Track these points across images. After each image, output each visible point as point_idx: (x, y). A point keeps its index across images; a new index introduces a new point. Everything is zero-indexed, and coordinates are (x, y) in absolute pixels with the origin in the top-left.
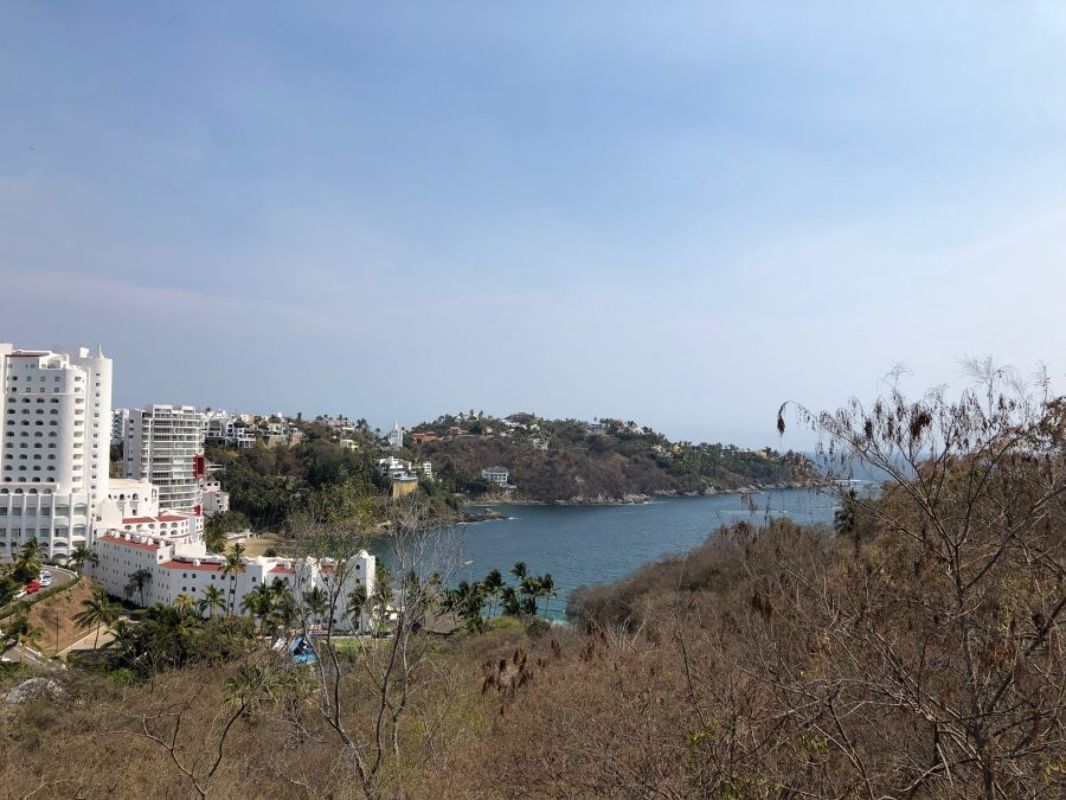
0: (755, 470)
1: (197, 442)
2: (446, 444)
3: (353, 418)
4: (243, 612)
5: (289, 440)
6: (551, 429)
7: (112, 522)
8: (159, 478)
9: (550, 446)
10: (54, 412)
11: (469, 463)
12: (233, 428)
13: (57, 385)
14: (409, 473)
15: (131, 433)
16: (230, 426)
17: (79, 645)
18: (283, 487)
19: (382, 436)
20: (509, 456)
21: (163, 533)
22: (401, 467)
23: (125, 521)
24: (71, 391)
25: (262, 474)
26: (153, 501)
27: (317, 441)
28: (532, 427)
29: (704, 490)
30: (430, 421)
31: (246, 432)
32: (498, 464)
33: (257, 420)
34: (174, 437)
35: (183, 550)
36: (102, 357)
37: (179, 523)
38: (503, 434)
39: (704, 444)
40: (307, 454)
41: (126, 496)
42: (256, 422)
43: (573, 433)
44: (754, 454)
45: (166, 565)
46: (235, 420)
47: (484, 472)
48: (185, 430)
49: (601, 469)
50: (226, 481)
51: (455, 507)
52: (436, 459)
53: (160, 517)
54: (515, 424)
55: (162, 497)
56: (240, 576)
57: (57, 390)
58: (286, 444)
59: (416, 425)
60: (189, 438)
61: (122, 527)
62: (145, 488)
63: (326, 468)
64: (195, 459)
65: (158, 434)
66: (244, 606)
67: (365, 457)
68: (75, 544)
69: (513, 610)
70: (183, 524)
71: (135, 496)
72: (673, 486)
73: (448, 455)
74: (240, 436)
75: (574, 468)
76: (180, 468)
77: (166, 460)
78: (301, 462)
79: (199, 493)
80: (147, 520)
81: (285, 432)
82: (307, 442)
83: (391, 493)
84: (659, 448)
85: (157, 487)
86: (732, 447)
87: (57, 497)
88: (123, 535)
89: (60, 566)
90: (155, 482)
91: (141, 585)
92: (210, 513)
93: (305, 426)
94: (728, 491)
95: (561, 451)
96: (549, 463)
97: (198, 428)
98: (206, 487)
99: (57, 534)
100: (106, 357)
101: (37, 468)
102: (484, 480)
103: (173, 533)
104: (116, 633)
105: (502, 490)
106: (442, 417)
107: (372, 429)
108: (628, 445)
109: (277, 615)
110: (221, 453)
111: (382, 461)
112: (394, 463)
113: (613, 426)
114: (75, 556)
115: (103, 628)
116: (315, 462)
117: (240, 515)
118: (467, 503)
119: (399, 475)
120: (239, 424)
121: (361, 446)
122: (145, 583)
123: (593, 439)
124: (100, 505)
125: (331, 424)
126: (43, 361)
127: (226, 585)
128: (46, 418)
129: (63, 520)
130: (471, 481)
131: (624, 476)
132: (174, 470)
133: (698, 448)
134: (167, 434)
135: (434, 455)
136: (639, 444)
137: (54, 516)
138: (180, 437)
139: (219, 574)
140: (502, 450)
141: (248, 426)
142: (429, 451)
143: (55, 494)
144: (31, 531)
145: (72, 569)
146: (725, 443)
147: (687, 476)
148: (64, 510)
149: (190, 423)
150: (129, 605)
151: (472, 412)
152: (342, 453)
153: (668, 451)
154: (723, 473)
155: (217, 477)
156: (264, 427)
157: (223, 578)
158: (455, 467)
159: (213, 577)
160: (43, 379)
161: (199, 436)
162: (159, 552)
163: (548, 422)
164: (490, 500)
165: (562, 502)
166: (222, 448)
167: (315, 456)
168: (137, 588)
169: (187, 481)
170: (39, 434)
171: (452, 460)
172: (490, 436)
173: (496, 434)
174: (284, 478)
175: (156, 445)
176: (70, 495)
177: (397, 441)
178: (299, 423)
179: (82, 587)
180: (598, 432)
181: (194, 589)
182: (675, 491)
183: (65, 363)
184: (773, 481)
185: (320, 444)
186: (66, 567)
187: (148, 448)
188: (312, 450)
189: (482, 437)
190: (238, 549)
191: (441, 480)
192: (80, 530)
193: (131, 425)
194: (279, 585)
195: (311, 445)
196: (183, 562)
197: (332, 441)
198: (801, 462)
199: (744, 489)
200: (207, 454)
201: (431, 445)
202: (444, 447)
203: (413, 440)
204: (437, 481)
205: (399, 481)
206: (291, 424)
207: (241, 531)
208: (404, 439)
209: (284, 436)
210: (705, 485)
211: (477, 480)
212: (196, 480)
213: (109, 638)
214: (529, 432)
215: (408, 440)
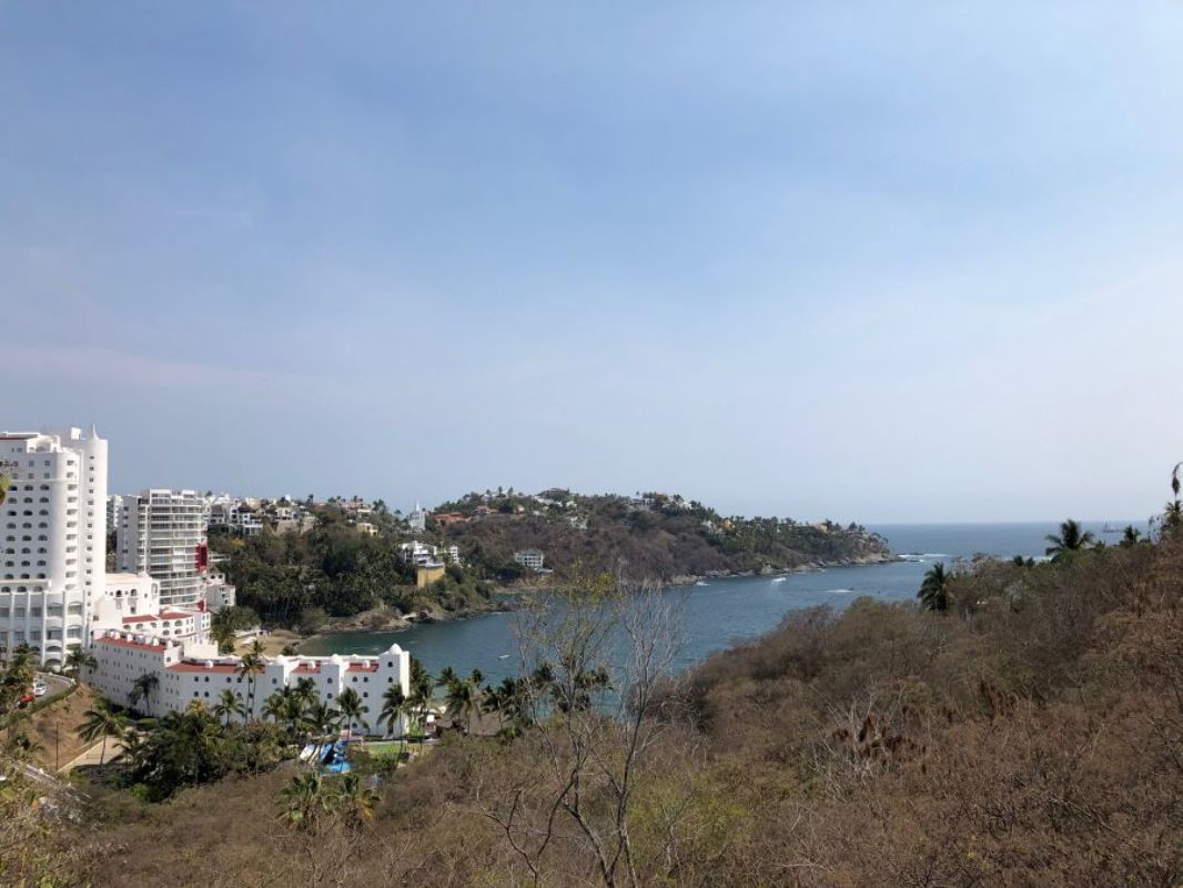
0: (815, 546)
1: (199, 530)
2: (473, 526)
3: (369, 500)
4: (266, 716)
5: (300, 525)
6: (589, 505)
7: (110, 621)
8: (157, 571)
9: (589, 524)
10: (44, 500)
11: (499, 546)
12: (238, 514)
13: (47, 470)
14: (435, 559)
15: (125, 522)
16: (234, 511)
17: (81, 760)
18: (295, 577)
19: (401, 518)
20: (544, 537)
21: (166, 633)
22: (425, 552)
23: (126, 620)
24: (63, 477)
25: (272, 564)
26: (154, 597)
27: (331, 525)
28: (568, 504)
29: (760, 569)
30: (454, 500)
31: (252, 518)
32: (532, 546)
33: (264, 504)
34: (174, 526)
35: (193, 651)
36: (95, 436)
37: (184, 620)
38: (537, 513)
39: (758, 519)
40: (321, 540)
41: (123, 593)
42: (263, 506)
43: (614, 510)
44: (813, 528)
45: (175, 667)
46: (239, 505)
47: (517, 555)
48: (186, 517)
49: (647, 550)
50: (231, 572)
51: (487, 596)
52: (464, 542)
53: (162, 615)
54: (549, 502)
55: (163, 592)
56: (259, 678)
57: (47, 476)
58: (297, 530)
59: (439, 505)
60: (191, 526)
61: (120, 626)
62: (145, 583)
63: (342, 555)
64: (197, 549)
65: (156, 522)
66: (265, 711)
67: (386, 542)
68: (70, 647)
70: (187, 622)
71: (133, 592)
72: (726, 566)
73: (476, 537)
74: (246, 522)
75: (617, 548)
76: (180, 559)
77: (166, 551)
78: (315, 551)
79: (201, 587)
80: (148, 618)
81: (295, 516)
82: (320, 527)
83: (415, 580)
84: (709, 523)
85: (158, 582)
86: (788, 520)
87: (49, 596)
88: (123, 636)
89: (54, 672)
90: (154, 576)
91: (146, 691)
92: (216, 610)
93: (316, 509)
94: (787, 569)
95: (602, 530)
96: (589, 544)
97: (200, 514)
98: (210, 580)
99: (49, 637)
100: (101, 437)
101: (26, 563)
102: (518, 565)
103: (176, 632)
104: (125, 744)
105: (538, 575)
106: (467, 496)
107: (391, 511)
108: (674, 522)
109: (309, 721)
110: (224, 540)
111: (404, 546)
112: (418, 548)
113: (657, 501)
114: (71, 660)
115: (111, 740)
116: (330, 549)
117: (248, 610)
118: (500, 590)
119: (424, 562)
120: (244, 509)
121: (380, 529)
122: (151, 689)
123: (636, 515)
124: (97, 604)
125: (346, 506)
126: (31, 444)
127: (243, 688)
128: (36, 507)
129: (56, 621)
130: (503, 566)
131: (671, 556)
132: (174, 562)
133: (751, 523)
134: (165, 522)
135: (462, 537)
136: (687, 521)
137: (46, 617)
138: (181, 525)
139: (235, 676)
140: (536, 530)
141: (254, 512)
142: (455, 534)
143: (46, 592)
144: (20, 634)
145: (68, 675)
146: (781, 518)
147: (741, 554)
148: (57, 610)
149: (191, 509)
150: (134, 715)
151: (500, 489)
152: (359, 539)
153: (719, 527)
154: (780, 550)
155: (221, 568)
156: (272, 511)
157: (239, 680)
158: (484, 551)
159: (229, 680)
160: (31, 464)
161: (201, 524)
162: (167, 654)
163: (584, 497)
164: (524, 585)
166: (226, 537)
167: (329, 543)
168: (143, 695)
169: (189, 574)
170: (28, 526)
171: (482, 544)
172: (522, 516)
173: (528, 512)
174: (296, 568)
175: (154, 534)
176: (64, 593)
177: (418, 524)
178: (310, 506)
179: (80, 695)
180: (642, 508)
181: (207, 694)
182: (728, 571)
183: (56, 446)
184: (836, 557)
185: (335, 528)
186: (61, 673)
187: (144, 538)
188: (326, 535)
189: (513, 517)
190: (253, 647)
191: (469, 566)
192: (75, 632)
193: (125, 513)
194: (305, 686)
195: (326, 530)
196: (193, 663)
197: (348, 525)
198: (866, 536)
199: (803, 567)
200: (210, 543)
201: (456, 526)
202: (471, 529)
203: (436, 522)
204: (466, 566)
205: (424, 567)
206: (302, 507)
207: (250, 629)
208: (427, 521)
209: (294, 521)
210: (760, 564)
211: (510, 564)
212: (198, 573)
213: (118, 751)
214: (565, 509)
215: (431, 520)
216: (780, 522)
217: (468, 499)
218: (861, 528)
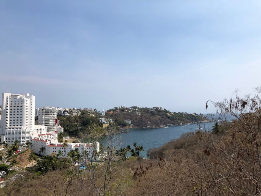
0: (192, 119)
1: (56, 115)
2: (116, 114)
3: (93, 109)
4: (68, 156)
5: (78, 114)
7: (35, 135)
8: (46, 125)
9: (141, 114)
10: (21, 109)
11: (121, 119)
12: (64, 112)
13: (22, 102)
14: (107, 122)
15: (39, 114)
16: (63, 111)
17: (28, 166)
18: (76, 126)
19: (100, 113)
20: (131, 117)
21: (48, 138)
22: (105, 120)
23: (39, 135)
24: (25, 104)
25: (71, 123)
26: (45, 130)
27: (84, 114)
28: (137, 109)
29: (179, 124)
30: (112, 109)
31: (67, 113)
32: (128, 119)
33: (70, 110)
34: (50, 115)
35: (53, 142)
36: (32, 95)
37: (52, 135)
38: (129, 111)
39: (179, 113)
40: (82, 118)
41: (39, 129)
42: (69, 110)
43: (147, 111)
44: (191, 115)
45: (48, 146)
46: (64, 110)
47: (125, 121)
48: (53, 113)
49: (154, 119)
50: (63, 125)
51: (118, 130)
52: (114, 118)
53: (47, 134)
54: (132, 109)
55: (47, 129)
56: (67, 148)
57: (22, 104)
58: (77, 115)
59: (108, 110)
60: (54, 114)
61: (38, 137)
62: (43, 127)
63: (87, 121)
64: (55, 120)
65: (46, 114)
66: (68, 155)
67: (96, 118)
68: (27, 141)
69: (133, 155)
70: (52, 136)
71: (41, 129)
72: (172, 123)
73: (116, 117)
74: (66, 114)
75: (147, 119)
76: (51, 122)
77: (48, 120)
78: (81, 120)
79: (56, 128)
80: (44, 135)
83: (103, 126)
84: (168, 114)
85: (46, 127)
86: (186, 113)
87: (22, 130)
88: (38, 139)
89: (23, 146)
90: (45, 126)
91: (43, 151)
92: (59, 133)
93: (81, 111)
94: (185, 124)
95: (144, 115)
96: (141, 118)
97: (56, 112)
98: (58, 126)
99: (22, 139)
100: (33, 95)
101: (17, 123)
102: (125, 123)
103: (50, 138)
104: (37, 162)
105: (130, 125)
107: (98, 111)
108: (160, 113)
109: (76, 157)
110: (61, 118)
111: (100, 119)
112: (103, 119)
113: (156, 109)
114: (27, 144)
115: (34, 161)
116: (84, 120)
117: (66, 133)
118: (122, 128)
119: (105, 122)
120: (65, 111)
121: (95, 115)
122: (44, 150)
123: (152, 112)
124: (33, 131)
125: (88, 110)
126: (18, 97)
127: (63, 150)
128: (19, 111)
129: (24, 135)
131: (159, 121)
132: (50, 122)
133: (178, 113)
134: (48, 114)
135: (113, 117)
136: (163, 113)
137: (22, 134)
138: (51, 114)
140: (129, 115)
142: (112, 116)
143: (22, 129)
144: (16, 138)
145: (26, 147)
147: (175, 120)
148: (24, 133)
149: (54, 111)
151: (122, 106)
152: (90, 117)
153: (170, 114)
154: (184, 119)
155: (60, 124)
156: (71, 111)
157: (62, 148)
158: (118, 120)
159: (60, 148)
160: (18, 101)
161: (56, 114)
162: (47, 143)
163: (140, 108)
164: (127, 127)
165: (144, 128)
166: (62, 117)
167: (84, 118)
168: (42, 152)
169: (53, 125)
170: (18, 115)
172: (126, 112)
174: (77, 124)
175: (46, 116)
176: (25, 129)
177: (104, 114)
179: (29, 151)
180: (153, 110)
181: (56, 151)
182: (172, 124)
183: (24, 97)
184: (197, 121)
185: (85, 115)
186: (25, 147)
187: (44, 117)
189: (124, 112)
190: (66, 141)
191: (115, 123)
192: (28, 138)
193: (39, 112)
194: (76, 150)
195: (83, 115)
196: (53, 145)
197: (88, 114)
198: (203, 116)
199: (189, 123)
200: (58, 118)
201: (112, 114)
202: (115, 115)
203: (108, 114)
204: (114, 123)
205: (104, 123)
206: (78, 110)
207: (67, 137)
208: (105, 113)
209: (76, 113)
210: (180, 123)
211: (123, 123)
212: (55, 125)
213: (35, 164)
214: (136, 111)
215: (106, 113)
216: (184, 113)
217: (115, 108)
218: (202, 115)
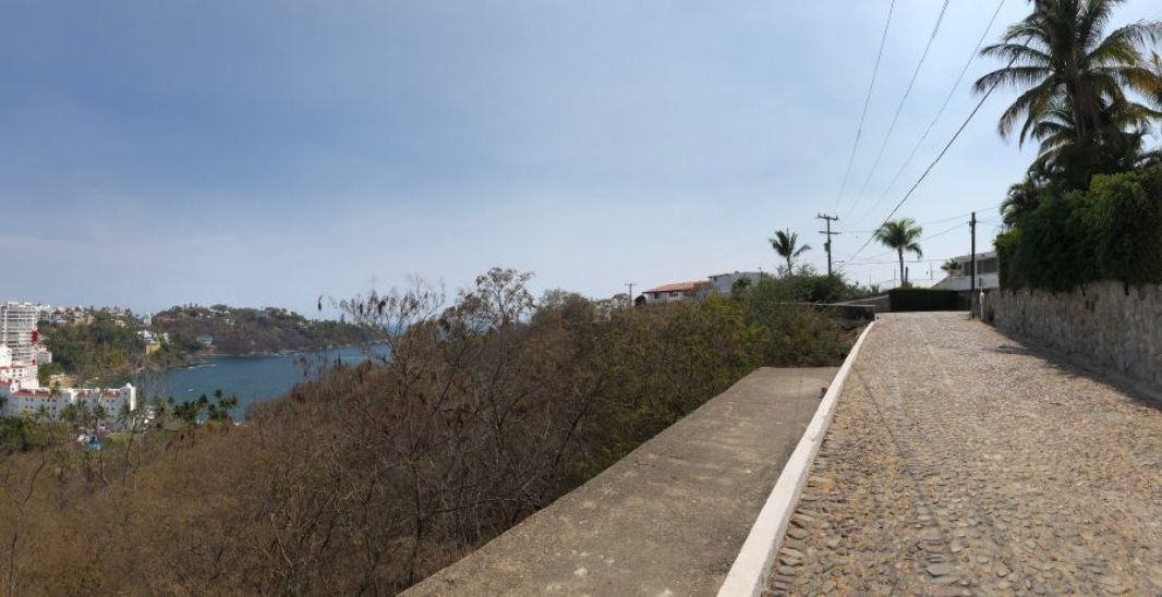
1: (33, 323)
2: (176, 323)
3: (123, 309)
4: (61, 419)
5: (86, 321)
6: (235, 312)
8: (11, 344)
11: (190, 333)
12: (54, 315)
14: (155, 340)
19: (139, 318)
20: (212, 329)
21: (14, 375)
22: (151, 336)
26: (8, 357)
27: (102, 322)
28: (225, 312)
30: (167, 309)
31: (61, 317)
32: (207, 334)
34: (20, 320)
35: (26, 385)
37: (23, 369)
38: (209, 317)
40: (96, 329)
42: (67, 311)
45: (16, 393)
47: (197, 338)
48: (26, 316)
50: (50, 345)
51: (182, 358)
52: (171, 331)
53: (12, 366)
54: (215, 311)
55: (13, 355)
56: (59, 400)
58: (84, 323)
60: (29, 320)
62: (3, 350)
63: (107, 337)
64: (32, 333)
65: (11, 318)
67: (130, 331)
69: (214, 417)
70: (25, 370)
73: (178, 329)
74: (58, 319)
75: (250, 336)
76: (24, 338)
77: (16, 334)
79: (34, 352)
80: (4, 368)
81: (84, 317)
82: (96, 322)
83: (146, 351)
84: (300, 323)
85: (11, 350)
90: (9, 346)
92: (41, 364)
93: (95, 313)
95: (242, 326)
96: (235, 333)
97: (34, 315)
98: (39, 348)
103: (20, 375)
105: (208, 349)
107: (134, 314)
108: (282, 322)
110: (47, 329)
111: (139, 333)
112: (147, 334)
113: (273, 312)
116: (101, 334)
117: (58, 364)
118: (189, 357)
119: (150, 341)
120: (57, 313)
121: (128, 324)
122: (4, 404)
123: (261, 319)
127: (50, 404)
131: (280, 340)
132: (20, 339)
134: (15, 318)
135: (170, 329)
136: (289, 322)
138: (23, 320)
139: (46, 398)
140: (208, 326)
141: (62, 314)
142: (166, 327)
147: (316, 339)
152: (116, 328)
153: (305, 325)
154: (337, 336)
155: (45, 343)
156: (71, 314)
157: (48, 401)
158: (182, 336)
159: (43, 400)
161: (34, 320)
162: (12, 386)
163: (235, 309)
164: (201, 354)
165: (242, 355)
167: (101, 330)
169: (28, 345)
171: (180, 332)
173: (205, 316)
175: (10, 325)
177: (148, 322)
178: (92, 311)
180: (264, 315)
181: (32, 407)
184: (366, 341)
187: (5, 326)
189: (197, 319)
190: (57, 384)
195: (102, 325)
196: (25, 392)
197: (110, 321)
200: (39, 330)
201: (168, 323)
202: (175, 325)
203: (157, 320)
204: (172, 343)
205: (149, 344)
206: (87, 312)
207: (59, 374)
209: (83, 319)
211: (193, 343)
212: (33, 345)
214: (223, 315)
215: (154, 320)
